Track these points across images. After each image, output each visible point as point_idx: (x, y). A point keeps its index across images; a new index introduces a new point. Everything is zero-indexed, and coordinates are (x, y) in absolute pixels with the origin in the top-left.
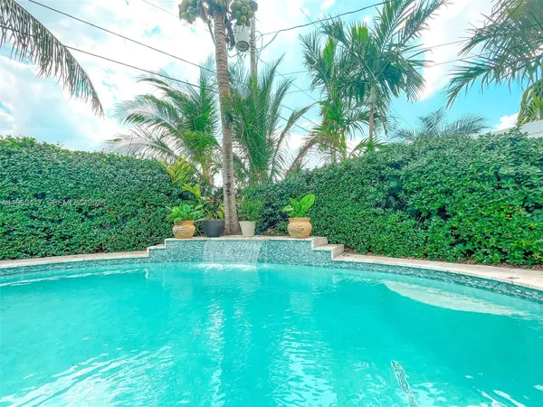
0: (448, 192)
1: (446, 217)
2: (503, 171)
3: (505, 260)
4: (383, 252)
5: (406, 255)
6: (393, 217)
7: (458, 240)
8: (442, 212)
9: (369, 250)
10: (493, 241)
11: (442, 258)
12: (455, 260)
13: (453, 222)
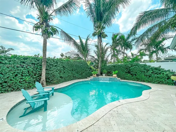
0: (136, 72)
1: (136, 75)
2: (143, 71)
3: (142, 81)
4: (127, 80)
5: (130, 80)
6: (129, 75)
7: (137, 78)
8: (135, 75)
9: (125, 79)
10: (141, 79)
11: (135, 81)
12: (136, 81)
13: (136, 76)
